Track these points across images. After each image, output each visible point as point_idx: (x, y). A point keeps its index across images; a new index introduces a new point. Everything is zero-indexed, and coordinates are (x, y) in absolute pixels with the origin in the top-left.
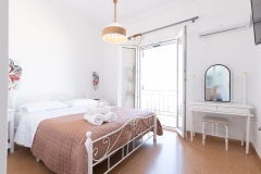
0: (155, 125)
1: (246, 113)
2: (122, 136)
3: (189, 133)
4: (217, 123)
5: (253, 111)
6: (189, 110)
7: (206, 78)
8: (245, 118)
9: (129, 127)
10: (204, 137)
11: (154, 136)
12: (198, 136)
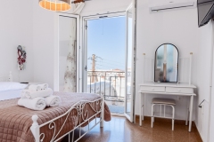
0: (102, 110)
1: (190, 92)
2: (68, 121)
3: (138, 117)
4: (165, 104)
5: (196, 91)
6: (138, 91)
7: (157, 58)
8: (189, 97)
9: (75, 111)
10: (152, 120)
11: (101, 123)
12: (147, 119)
